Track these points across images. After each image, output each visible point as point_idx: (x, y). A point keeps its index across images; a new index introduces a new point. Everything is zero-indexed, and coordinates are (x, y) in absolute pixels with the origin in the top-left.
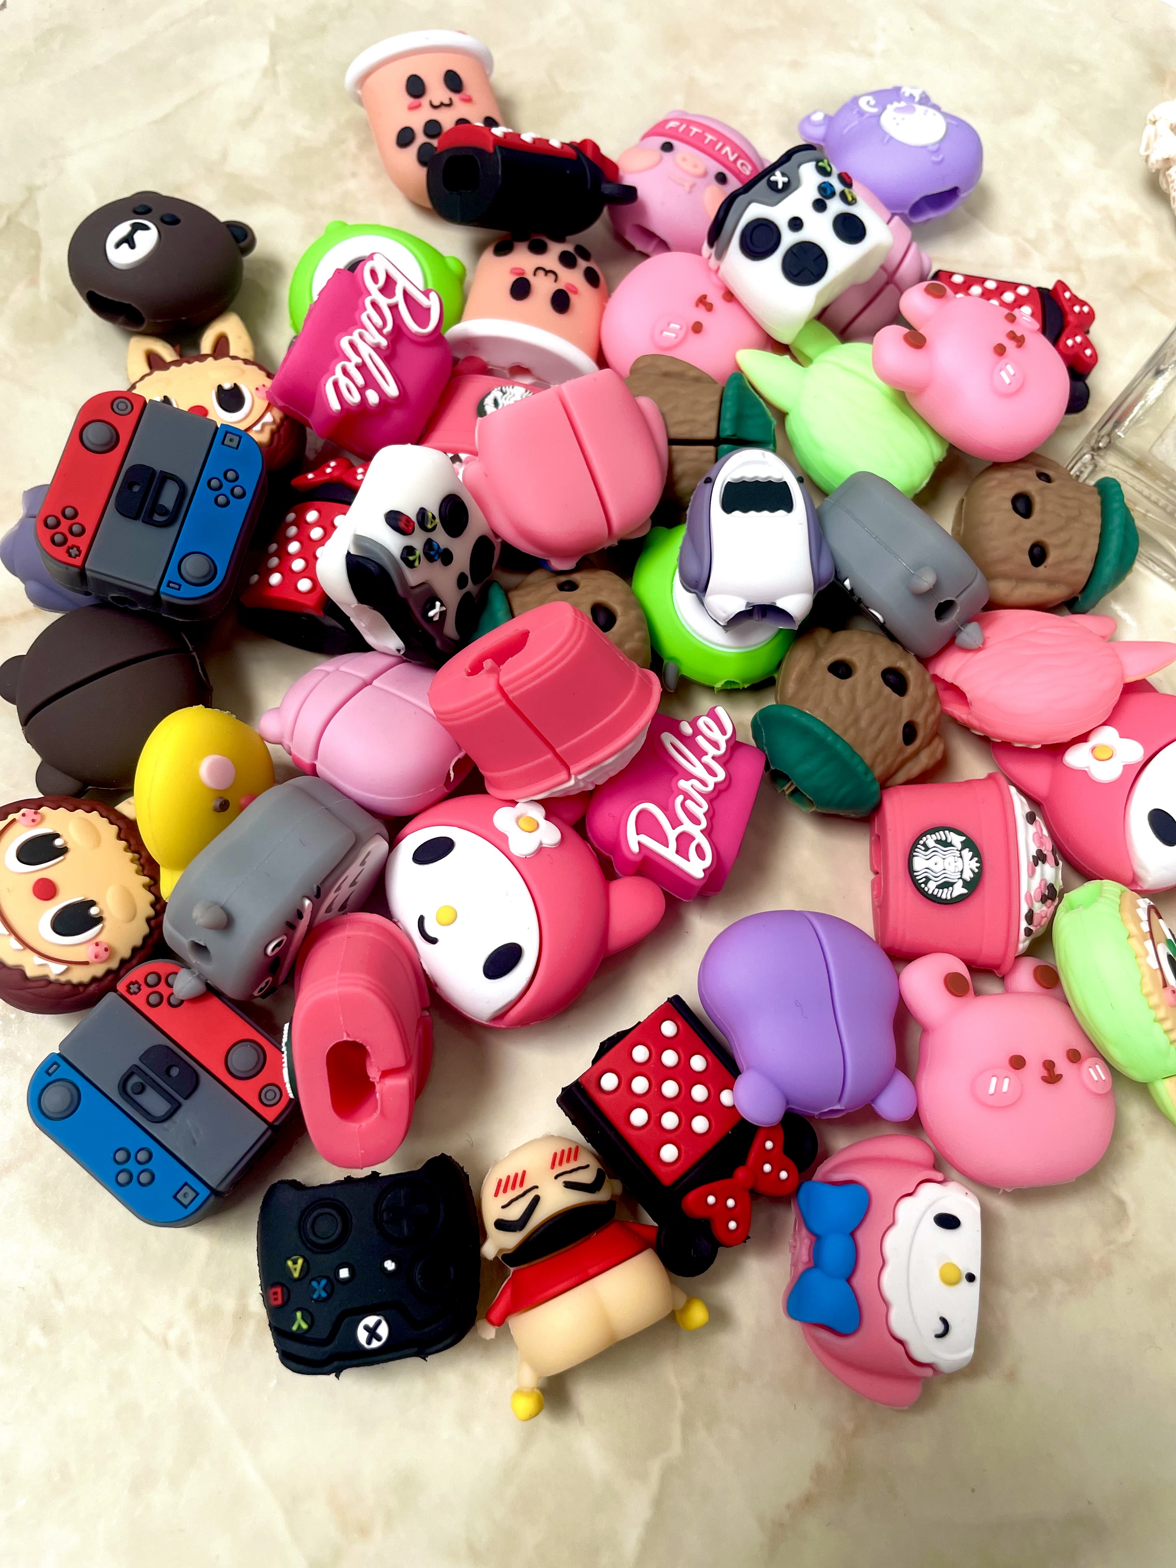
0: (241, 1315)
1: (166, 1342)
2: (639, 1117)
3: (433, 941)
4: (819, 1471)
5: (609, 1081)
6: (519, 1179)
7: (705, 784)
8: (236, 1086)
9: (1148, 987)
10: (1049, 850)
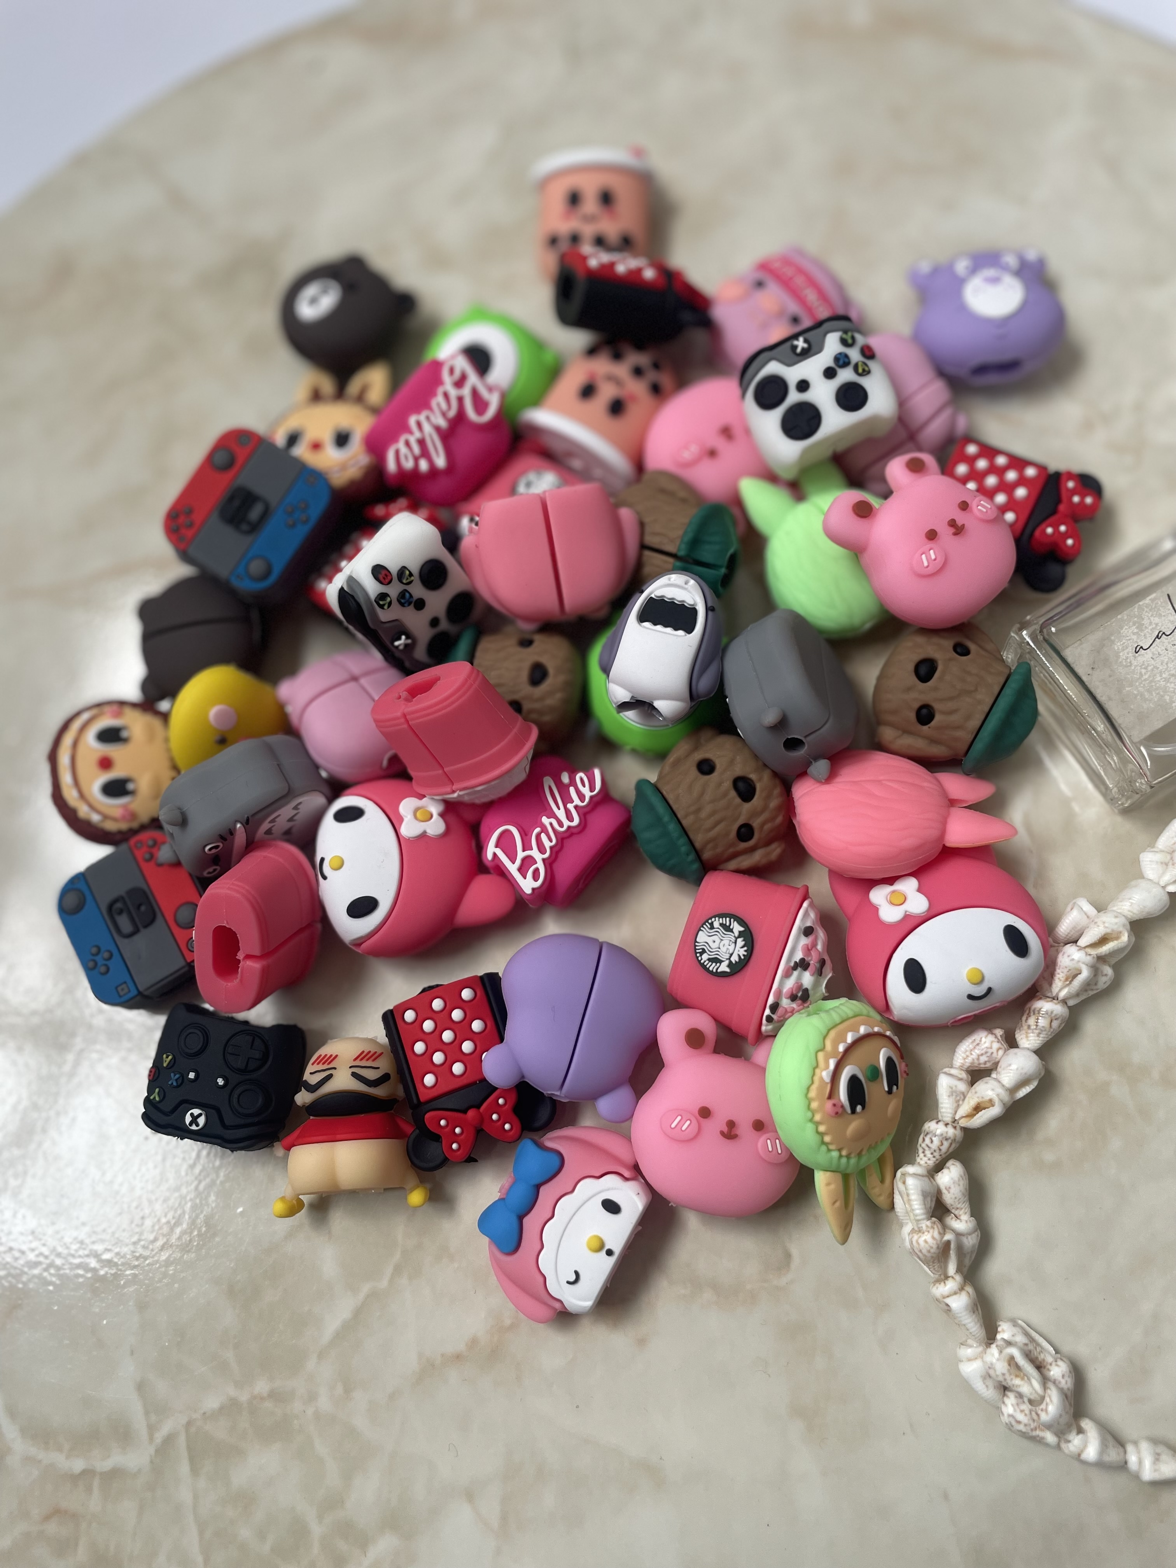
2: (419, 1047)
3: (325, 878)
4: (473, 1342)
5: (409, 1016)
6: (332, 1059)
8: (176, 930)
9: (813, 1094)
10: (813, 961)
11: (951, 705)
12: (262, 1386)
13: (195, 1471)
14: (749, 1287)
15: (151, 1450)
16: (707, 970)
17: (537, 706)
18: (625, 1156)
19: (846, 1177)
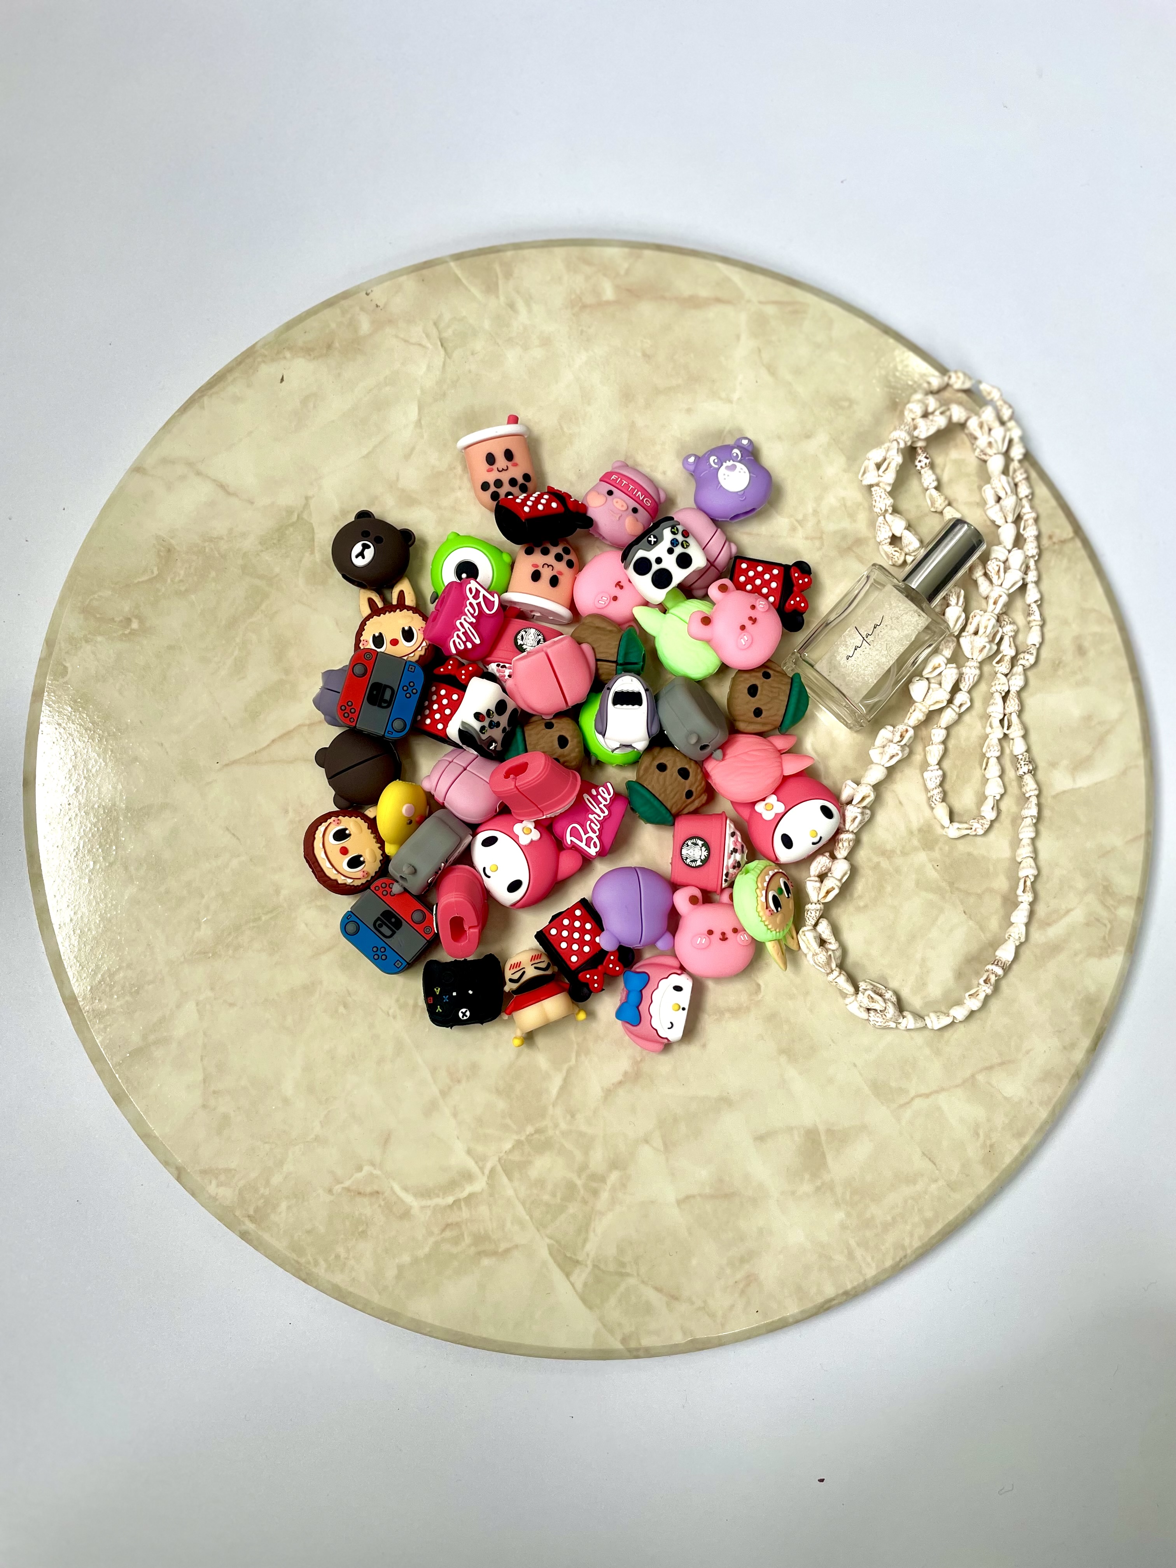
0: (415, 1006)
1: (388, 1014)
2: (564, 945)
3: (489, 877)
4: (626, 1074)
5: (554, 932)
6: (518, 964)
7: (600, 817)
8: (416, 926)
9: (759, 909)
10: (739, 847)
11: (770, 705)
12: (530, 1129)
13: (510, 1179)
14: (745, 1005)
15: (485, 1178)
16: (691, 867)
17: (567, 758)
18: (675, 963)
19: (779, 941)
